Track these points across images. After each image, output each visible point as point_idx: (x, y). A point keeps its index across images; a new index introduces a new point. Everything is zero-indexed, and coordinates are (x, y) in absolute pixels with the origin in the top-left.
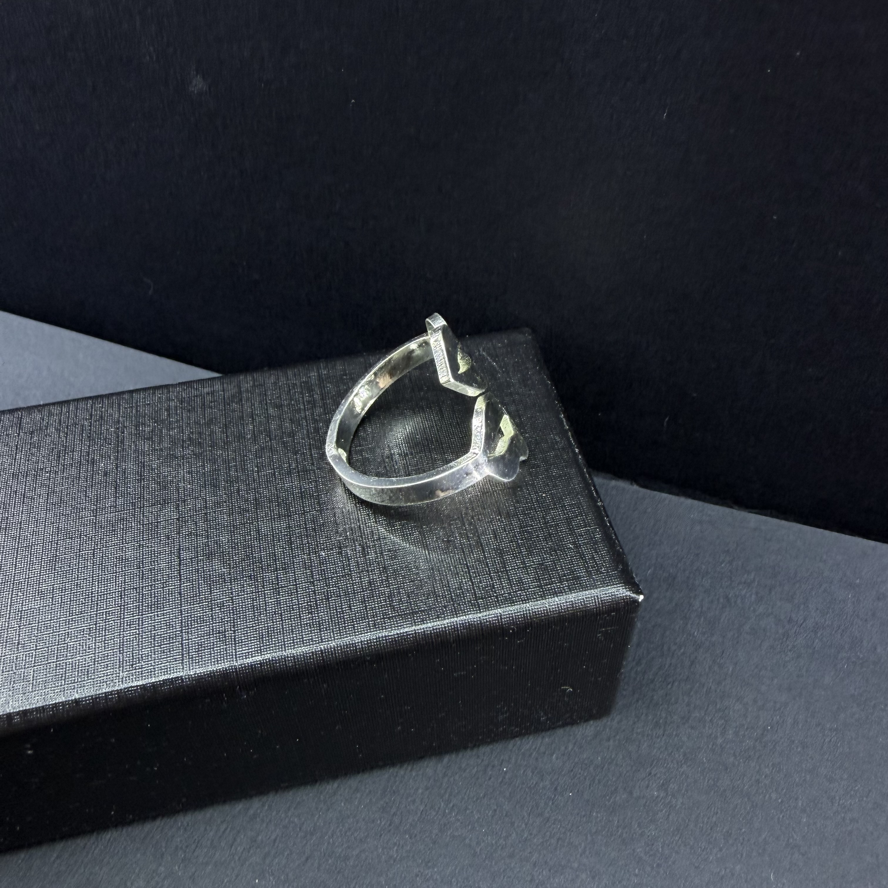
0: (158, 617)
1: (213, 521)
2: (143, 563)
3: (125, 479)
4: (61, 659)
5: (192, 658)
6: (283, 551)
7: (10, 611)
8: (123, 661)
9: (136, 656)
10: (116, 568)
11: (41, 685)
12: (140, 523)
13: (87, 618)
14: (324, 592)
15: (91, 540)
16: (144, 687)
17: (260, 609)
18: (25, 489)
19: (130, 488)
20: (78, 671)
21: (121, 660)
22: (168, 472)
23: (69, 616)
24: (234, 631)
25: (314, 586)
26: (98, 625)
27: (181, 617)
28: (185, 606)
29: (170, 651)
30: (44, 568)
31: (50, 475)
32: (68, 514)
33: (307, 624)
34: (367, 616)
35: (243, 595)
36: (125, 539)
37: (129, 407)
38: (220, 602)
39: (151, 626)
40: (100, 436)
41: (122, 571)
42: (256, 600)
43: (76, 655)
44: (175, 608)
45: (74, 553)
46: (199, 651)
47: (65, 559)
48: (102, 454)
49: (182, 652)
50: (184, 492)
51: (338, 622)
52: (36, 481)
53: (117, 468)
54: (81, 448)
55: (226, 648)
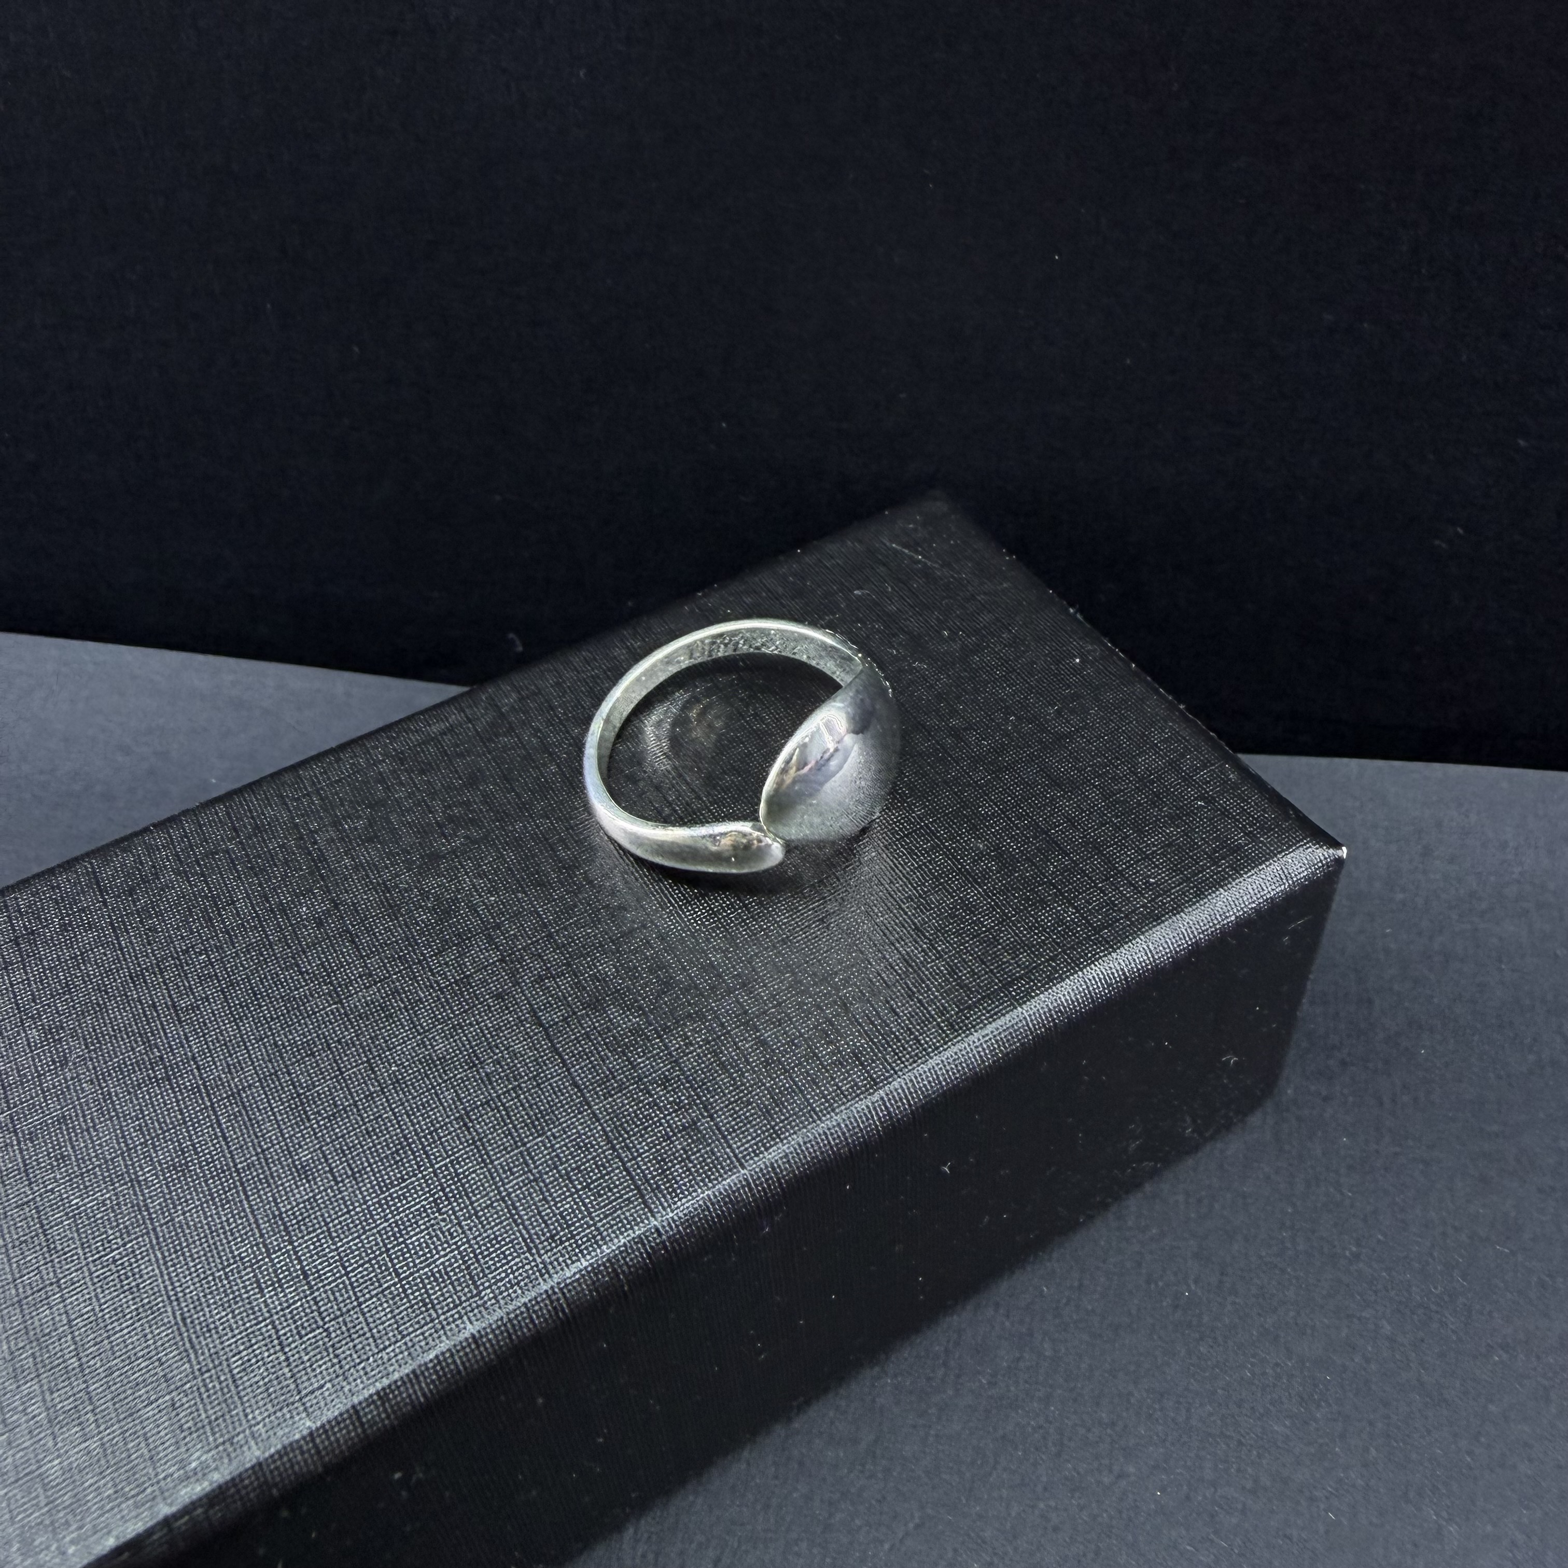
0: (555, 1138)
2: (476, 1055)
3: (362, 921)
4: (408, 1273)
5: (658, 1187)
6: (726, 956)
7: (256, 1221)
8: (530, 1237)
9: (550, 1219)
10: (429, 1079)
11: (391, 1334)
12: (432, 987)
13: (420, 1185)
14: (835, 1002)
15: (354, 1046)
16: (595, 1270)
17: (738, 1065)
18: (170, 996)
19: (381, 934)
20: (452, 1283)
21: (527, 1236)
22: (439, 886)
23: (383, 1193)
24: (711, 1116)
25: (811, 996)
26: (448, 1190)
27: (601, 1125)
28: (597, 1104)
29: (610, 1190)
30: (285, 1123)
31: (208, 956)
32: (283, 1015)
33: (834, 1062)
34: (932, 1016)
35: (695, 1050)
36: (421, 1025)
37: (304, 795)
38: (659, 1076)
39: (551, 1159)
40: (273, 860)
41: (445, 1082)
42: (722, 1052)
43: (432, 1257)
44: (580, 1113)
45: (331, 1079)
46: (664, 1171)
47: (319, 1095)
48: (294, 890)
49: (634, 1183)
50: (489, 911)
51: (887, 1043)
52: (186, 975)
53: (336, 906)
54: (246, 892)
55: (712, 1150)
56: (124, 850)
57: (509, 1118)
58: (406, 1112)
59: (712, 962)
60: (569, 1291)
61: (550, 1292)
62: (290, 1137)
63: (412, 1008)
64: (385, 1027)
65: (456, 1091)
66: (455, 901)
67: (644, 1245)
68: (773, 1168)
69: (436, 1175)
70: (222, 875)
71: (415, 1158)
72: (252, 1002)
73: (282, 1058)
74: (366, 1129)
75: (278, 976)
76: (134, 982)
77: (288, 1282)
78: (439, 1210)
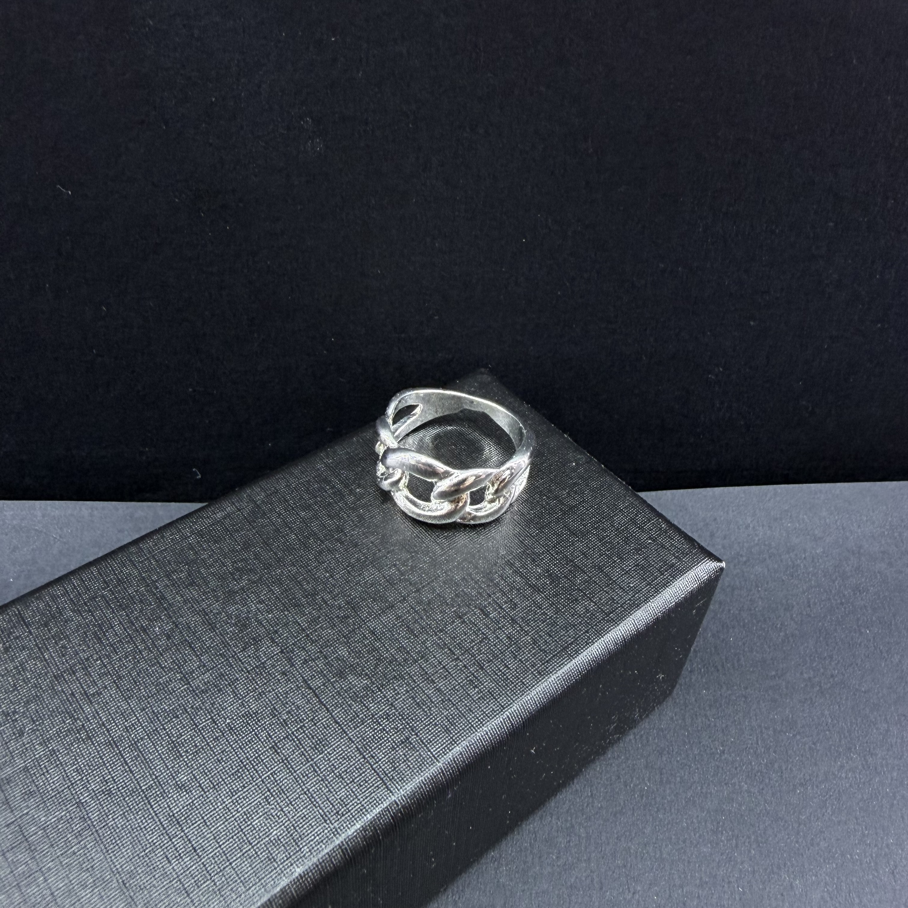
0: (330, 754)
1: (319, 639)
2: (276, 709)
3: (194, 634)
4: (256, 842)
5: (393, 778)
6: (410, 641)
7: (160, 820)
8: (325, 813)
9: (335, 802)
10: (250, 726)
12: (243, 671)
13: (255, 789)
14: (474, 663)
15: (202, 709)
16: (364, 829)
17: (426, 704)
18: (82, 687)
19: (207, 641)
20: (283, 845)
21: (323, 813)
22: (237, 610)
23: (233, 796)
24: (416, 734)
25: (461, 661)
26: (272, 791)
27: (355, 744)
28: (351, 733)
29: (366, 782)
30: (167, 760)
31: (102, 661)
32: (155, 694)
33: (479, 698)
34: (528, 668)
35: (401, 697)
36: (240, 694)
37: (145, 560)
38: (383, 713)
39: (330, 767)
40: (133, 600)
41: (260, 726)
42: (416, 697)
43: (269, 831)
44: (342, 738)
45: (191, 730)
46: (395, 768)
47: (185, 741)
48: (149, 618)
49: (379, 777)
50: (269, 623)
51: (506, 685)
52: (90, 674)
53: (177, 626)
54: (119, 621)
55: (420, 754)
56: (37, 599)
57: (301, 745)
58: (240, 747)
59: (403, 645)
60: (351, 843)
61: (341, 845)
62: (172, 767)
63: (233, 684)
64: (218, 697)
65: (267, 732)
66: (247, 618)
67: (389, 812)
68: (455, 762)
69: (263, 782)
70: (102, 611)
71: (249, 774)
72: (135, 687)
73: (159, 720)
74: (217, 759)
75: (147, 670)
76: (57, 681)
77: (185, 855)
78: (269, 803)
